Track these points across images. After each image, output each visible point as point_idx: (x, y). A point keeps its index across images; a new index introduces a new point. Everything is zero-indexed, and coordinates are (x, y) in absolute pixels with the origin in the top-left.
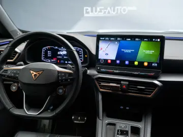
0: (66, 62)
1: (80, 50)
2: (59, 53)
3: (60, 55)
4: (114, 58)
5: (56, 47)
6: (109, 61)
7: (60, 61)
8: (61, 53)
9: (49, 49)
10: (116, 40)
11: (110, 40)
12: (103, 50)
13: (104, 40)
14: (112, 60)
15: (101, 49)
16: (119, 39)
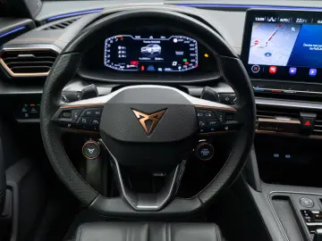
0: (160, 69)
1: (192, 42)
2: (143, 50)
3: (147, 54)
4: (284, 62)
5: (138, 37)
6: (273, 69)
7: (145, 68)
8: (149, 50)
9: (120, 42)
10: (293, 23)
11: (277, 22)
12: (259, 45)
13: (265, 22)
14: (278, 68)
15: (256, 43)
16: (299, 20)
